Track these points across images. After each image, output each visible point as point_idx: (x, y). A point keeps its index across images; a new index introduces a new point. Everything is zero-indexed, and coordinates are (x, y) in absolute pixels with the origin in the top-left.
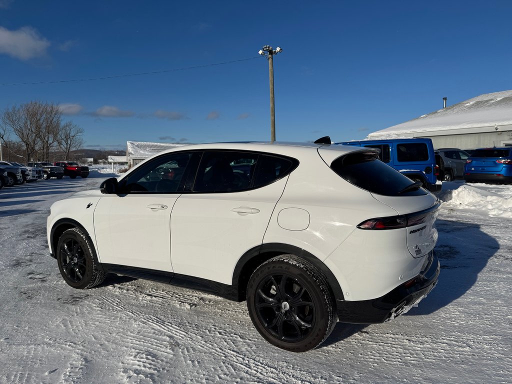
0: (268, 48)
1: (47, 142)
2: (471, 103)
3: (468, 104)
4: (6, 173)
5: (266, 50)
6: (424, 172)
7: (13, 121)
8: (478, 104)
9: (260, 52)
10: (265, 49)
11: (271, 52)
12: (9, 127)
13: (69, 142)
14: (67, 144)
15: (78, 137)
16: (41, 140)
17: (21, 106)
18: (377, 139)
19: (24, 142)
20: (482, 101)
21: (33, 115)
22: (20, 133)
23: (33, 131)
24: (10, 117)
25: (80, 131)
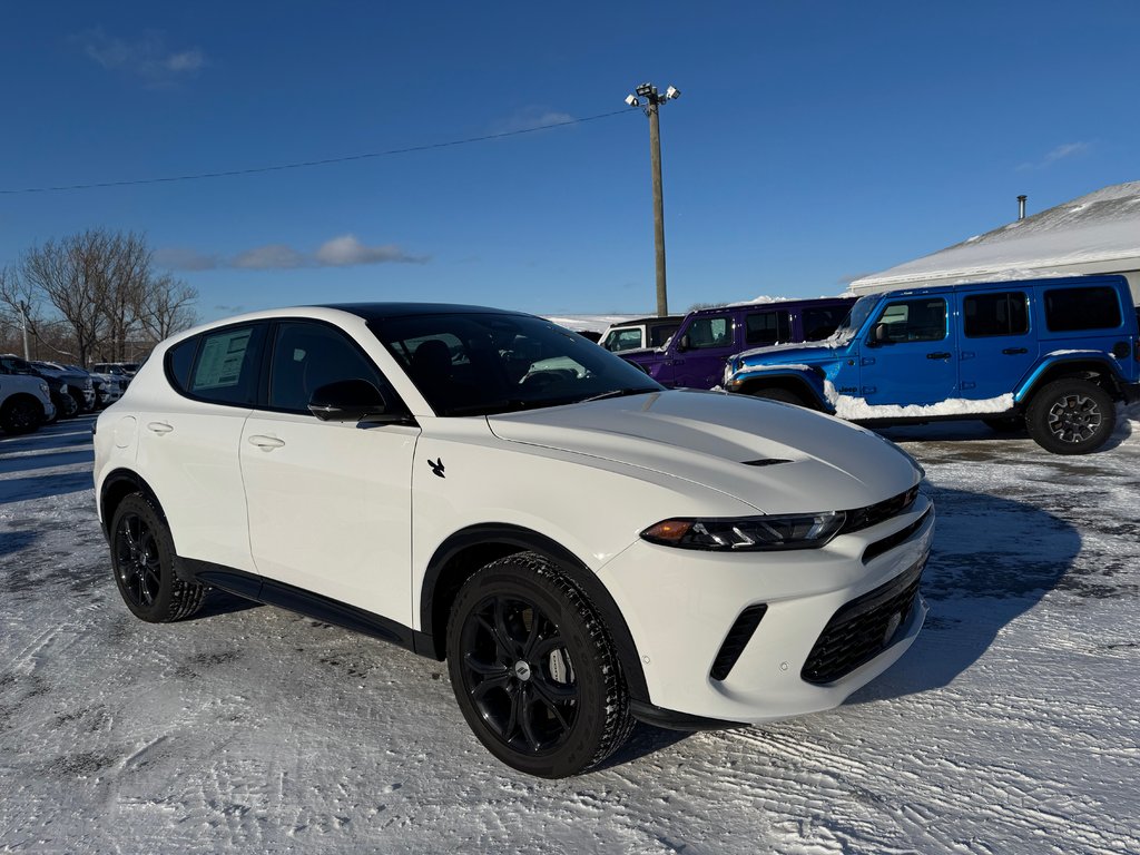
0: (647, 90)
1: (121, 320)
2: (1084, 206)
3: (1077, 209)
4: (65, 386)
5: (643, 94)
6: (1112, 355)
7: (46, 276)
8: (1101, 209)
9: (630, 99)
10: (642, 92)
11: (654, 99)
12: (38, 290)
13: (166, 320)
14: (162, 324)
15: (186, 307)
16: (109, 316)
17: (65, 243)
18: (984, 280)
19: (73, 321)
20: (1110, 202)
21: (89, 261)
22: (63, 300)
23: (92, 296)
24: (40, 269)
25: (189, 294)
